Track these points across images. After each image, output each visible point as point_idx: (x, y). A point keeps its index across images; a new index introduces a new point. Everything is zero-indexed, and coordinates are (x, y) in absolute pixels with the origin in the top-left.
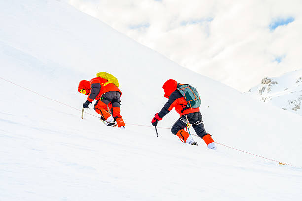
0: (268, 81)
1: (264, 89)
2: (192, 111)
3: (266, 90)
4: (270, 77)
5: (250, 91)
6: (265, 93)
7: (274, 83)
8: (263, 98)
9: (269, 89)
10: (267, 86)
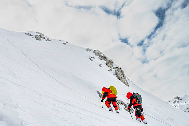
0: (177, 98)
1: (175, 101)
2: (138, 105)
3: (177, 102)
4: (179, 97)
5: (169, 101)
6: (176, 103)
7: (180, 99)
8: (175, 106)
9: (178, 102)
10: (177, 100)
